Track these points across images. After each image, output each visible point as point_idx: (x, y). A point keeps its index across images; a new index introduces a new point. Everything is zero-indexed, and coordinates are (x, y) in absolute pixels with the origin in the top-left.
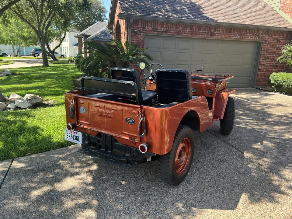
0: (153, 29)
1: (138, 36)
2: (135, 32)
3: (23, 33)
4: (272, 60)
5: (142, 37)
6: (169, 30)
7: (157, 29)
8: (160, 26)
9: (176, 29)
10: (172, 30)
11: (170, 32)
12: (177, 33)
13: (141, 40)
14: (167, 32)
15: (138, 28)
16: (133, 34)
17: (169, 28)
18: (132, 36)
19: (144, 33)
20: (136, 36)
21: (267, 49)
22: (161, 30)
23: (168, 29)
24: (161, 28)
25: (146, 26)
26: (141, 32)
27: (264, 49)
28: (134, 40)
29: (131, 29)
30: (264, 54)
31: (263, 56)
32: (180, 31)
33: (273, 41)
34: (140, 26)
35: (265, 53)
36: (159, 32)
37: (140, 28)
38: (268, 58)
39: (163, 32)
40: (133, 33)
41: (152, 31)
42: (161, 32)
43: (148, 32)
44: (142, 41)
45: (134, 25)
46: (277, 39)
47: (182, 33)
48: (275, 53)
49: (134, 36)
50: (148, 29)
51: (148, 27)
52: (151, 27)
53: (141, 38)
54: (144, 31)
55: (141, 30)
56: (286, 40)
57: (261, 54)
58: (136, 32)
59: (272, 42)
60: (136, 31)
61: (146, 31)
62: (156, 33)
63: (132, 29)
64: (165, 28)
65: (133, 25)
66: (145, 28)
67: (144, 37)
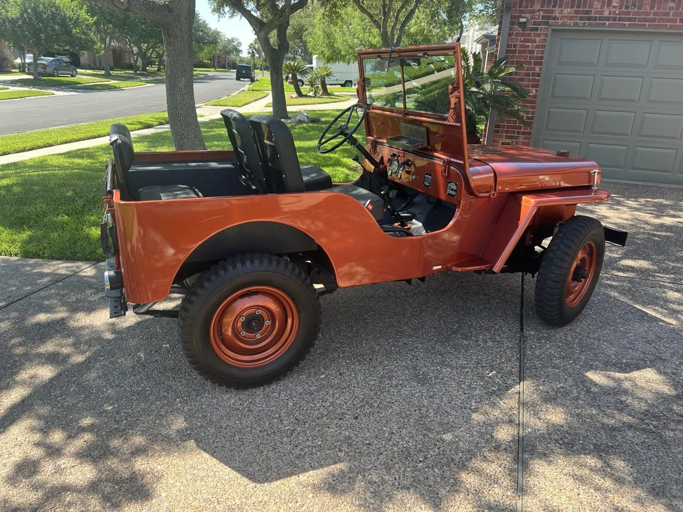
0: (576, 12)
1: (530, 35)
2: (522, 23)
3: (370, 38)
5: (539, 35)
6: (629, 13)
7: (587, 12)
8: (600, 4)
9: (652, 8)
10: (639, 14)
11: (629, 20)
12: (654, 20)
13: (535, 44)
14: (620, 19)
15: (533, 12)
16: (515, 30)
17: (627, 7)
18: (510, 35)
19: (547, 23)
20: (523, 35)
22: (602, 12)
23: (623, 9)
24: (602, 7)
25: (554, 6)
26: (539, 24)
28: (515, 46)
29: (510, 16)
32: (667, 14)
34: (539, 8)
36: (595, 19)
37: (539, 11)
39: (607, 19)
40: (516, 27)
41: (571, 18)
42: (600, 19)
43: (560, 22)
44: (537, 47)
45: (520, 6)
47: (670, 21)
49: (517, 34)
50: (562, 12)
51: (561, 6)
52: (572, 7)
53: (538, 39)
54: (547, 19)
55: (538, 19)
58: (525, 23)
60: (523, 20)
61: (555, 18)
62: (584, 24)
63: (513, 17)
64: (614, 7)
65: (518, 6)
66: (552, 12)
67: (546, 35)
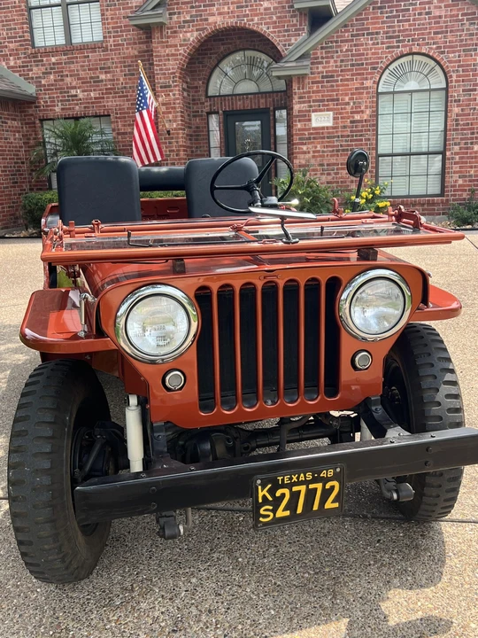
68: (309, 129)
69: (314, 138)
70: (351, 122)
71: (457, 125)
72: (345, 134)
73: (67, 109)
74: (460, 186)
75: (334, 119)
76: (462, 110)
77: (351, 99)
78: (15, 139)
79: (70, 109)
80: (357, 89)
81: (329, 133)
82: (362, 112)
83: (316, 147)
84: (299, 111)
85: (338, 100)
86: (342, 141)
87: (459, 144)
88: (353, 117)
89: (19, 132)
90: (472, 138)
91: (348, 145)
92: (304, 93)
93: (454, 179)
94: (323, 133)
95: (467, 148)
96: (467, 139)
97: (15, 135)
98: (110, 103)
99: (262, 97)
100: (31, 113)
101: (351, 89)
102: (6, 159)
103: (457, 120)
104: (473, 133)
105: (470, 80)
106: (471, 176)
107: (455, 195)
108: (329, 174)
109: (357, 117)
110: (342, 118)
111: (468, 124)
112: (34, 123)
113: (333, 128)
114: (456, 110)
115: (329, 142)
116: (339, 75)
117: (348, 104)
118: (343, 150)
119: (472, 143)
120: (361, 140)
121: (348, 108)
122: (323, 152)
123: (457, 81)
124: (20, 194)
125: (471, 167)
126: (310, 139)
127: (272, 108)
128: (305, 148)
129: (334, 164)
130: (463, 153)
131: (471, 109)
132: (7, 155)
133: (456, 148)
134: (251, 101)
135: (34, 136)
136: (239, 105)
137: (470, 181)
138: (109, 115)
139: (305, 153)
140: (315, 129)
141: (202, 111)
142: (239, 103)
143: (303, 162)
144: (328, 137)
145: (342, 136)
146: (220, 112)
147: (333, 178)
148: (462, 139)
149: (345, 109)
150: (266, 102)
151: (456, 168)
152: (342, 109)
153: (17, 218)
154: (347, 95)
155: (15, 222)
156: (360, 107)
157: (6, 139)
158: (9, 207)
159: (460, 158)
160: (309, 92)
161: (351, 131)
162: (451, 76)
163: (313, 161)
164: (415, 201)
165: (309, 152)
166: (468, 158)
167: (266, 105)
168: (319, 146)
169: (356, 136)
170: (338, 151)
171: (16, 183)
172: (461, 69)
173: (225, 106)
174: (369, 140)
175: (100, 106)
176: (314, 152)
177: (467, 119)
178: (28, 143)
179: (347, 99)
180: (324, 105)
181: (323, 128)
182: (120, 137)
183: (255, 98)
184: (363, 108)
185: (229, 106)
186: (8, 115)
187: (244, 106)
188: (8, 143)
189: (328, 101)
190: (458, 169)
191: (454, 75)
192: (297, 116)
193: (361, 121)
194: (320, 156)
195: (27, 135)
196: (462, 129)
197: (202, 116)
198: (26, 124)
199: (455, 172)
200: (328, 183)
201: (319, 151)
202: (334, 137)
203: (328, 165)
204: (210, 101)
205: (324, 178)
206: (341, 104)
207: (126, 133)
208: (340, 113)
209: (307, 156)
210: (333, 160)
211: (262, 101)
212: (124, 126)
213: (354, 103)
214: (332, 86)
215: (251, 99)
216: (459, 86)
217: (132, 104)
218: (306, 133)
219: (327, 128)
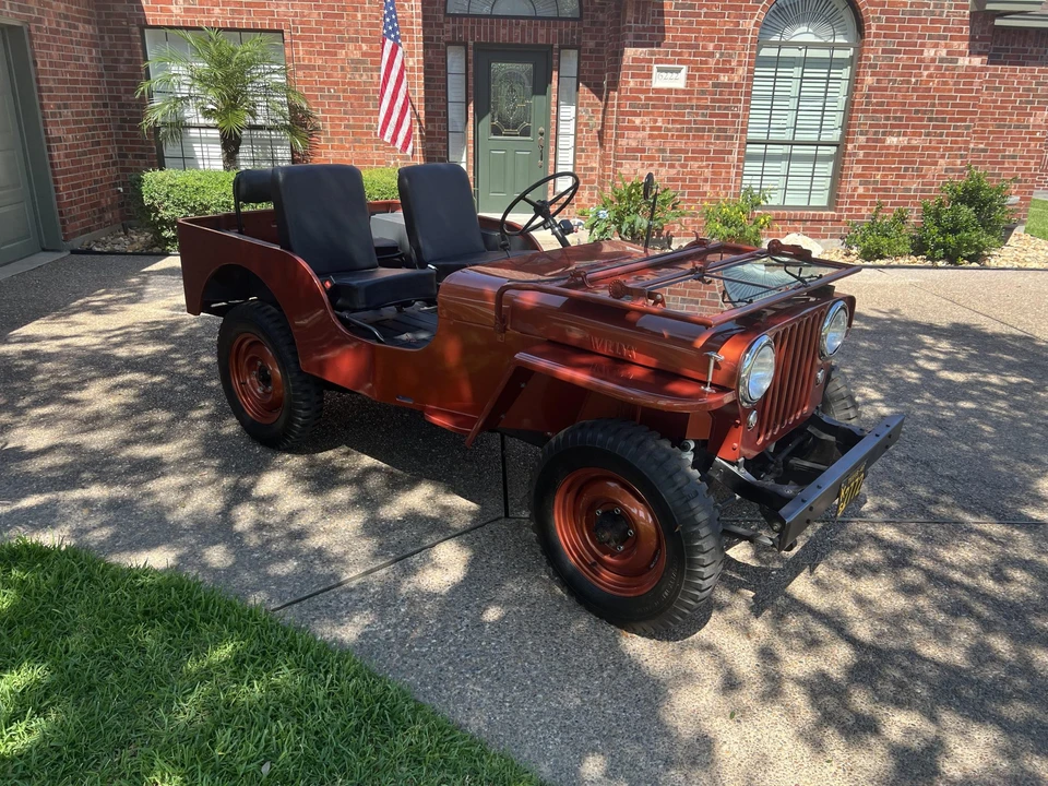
4: (78, 114)
21: (51, 64)
27: (44, 64)
30: (50, 90)
31: (49, 98)
33: (58, 24)
35: (51, 84)
38: (66, 106)
46: (66, 17)
48: (76, 82)
56: (89, 22)
57: (40, 89)
59: (56, 32)
68: (647, 91)
69: (654, 106)
70: (714, 85)
71: (867, 104)
72: (702, 103)
73: (195, 10)
74: (859, 196)
75: (689, 77)
76: (878, 81)
77: (717, 47)
78: (91, 60)
79: (203, 11)
80: (728, 31)
81: (678, 100)
82: (732, 69)
83: (656, 121)
84: (634, 60)
85: (697, 47)
86: (697, 114)
87: (866, 133)
88: (718, 77)
89: (96, 45)
90: (885, 126)
91: (706, 123)
92: (644, 29)
93: (853, 185)
94: (668, 100)
95: (877, 141)
96: (879, 126)
97: (90, 53)
98: (283, 9)
99: (542, 25)
100: (120, 11)
101: (719, 31)
102: (79, 98)
103: (868, 96)
104: (887, 119)
105: (895, 36)
106: (876, 182)
107: (850, 210)
108: (672, 166)
109: (724, 78)
110: (701, 77)
111: (882, 104)
112: (128, 31)
113: (684, 92)
114: (869, 80)
115: (676, 115)
116: (704, 6)
117: (712, 55)
118: (697, 130)
119: (884, 134)
120: (726, 116)
121: (712, 63)
122: (667, 129)
123: (877, 35)
124: (104, 165)
125: (878, 169)
126: (647, 106)
127: (556, 46)
128: (638, 121)
129: (681, 151)
130: (870, 147)
131: (890, 81)
132: (81, 90)
133: (862, 139)
134: (523, 31)
135: (126, 56)
136: (503, 35)
137: (875, 190)
138: (282, 32)
139: (636, 129)
140: (657, 91)
141: (439, 39)
142: (502, 31)
143: (634, 144)
144: (676, 107)
145: (698, 107)
146: (471, 43)
147: (678, 173)
148: (871, 126)
149: (706, 63)
150: (548, 34)
151: (858, 169)
152: (702, 62)
153: (102, 211)
154: (712, 40)
155: (100, 219)
156: (730, 62)
157: (77, 58)
158: (90, 191)
159: (866, 155)
160: (653, 29)
161: (713, 101)
162: (870, 27)
163: (648, 144)
164: (796, 215)
165: (644, 129)
166: (876, 155)
167: (548, 40)
168: (660, 119)
169: (719, 108)
170: (689, 130)
171: (98, 143)
172: (884, 17)
173: (479, 34)
174: (738, 116)
175: (263, 13)
176: (652, 129)
177: (882, 96)
178: (116, 68)
179: (711, 47)
180: (674, 54)
181: (669, 91)
182: (301, 73)
183: (530, 25)
184: (734, 64)
185: (485, 34)
186: (78, 12)
187: (511, 39)
188: (81, 66)
189: (681, 46)
190: (860, 172)
191: (874, 25)
192: (630, 67)
193: (728, 85)
194: (661, 136)
195: (111, 53)
196: (874, 111)
197: (438, 46)
198: (111, 31)
199: (856, 176)
200: (669, 179)
201: (659, 128)
202: (685, 107)
203: (672, 151)
204: (454, 22)
205: (663, 171)
206: (700, 54)
207: (314, 67)
208: (698, 70)
209: (641, 134)
210: (680, 144)
211: (542, 32)
212: (310, 53)
213: (722, 54)
214: (691, 23)
215: (523, 26)
216: (878, 43)
217: (326, 15)
218: (643, 97)
219: (677, 91)
